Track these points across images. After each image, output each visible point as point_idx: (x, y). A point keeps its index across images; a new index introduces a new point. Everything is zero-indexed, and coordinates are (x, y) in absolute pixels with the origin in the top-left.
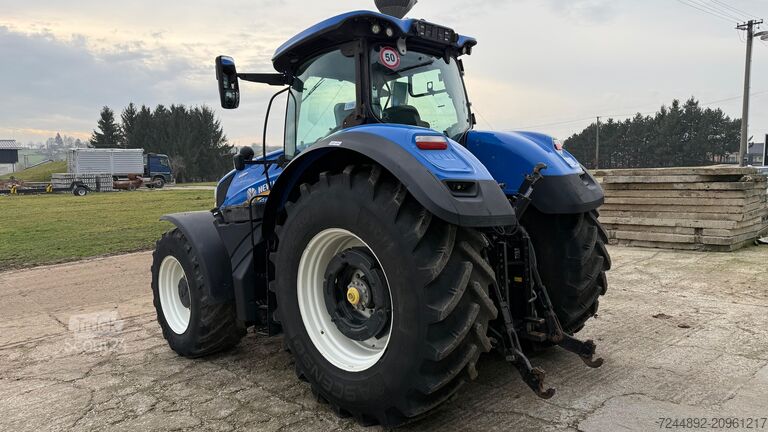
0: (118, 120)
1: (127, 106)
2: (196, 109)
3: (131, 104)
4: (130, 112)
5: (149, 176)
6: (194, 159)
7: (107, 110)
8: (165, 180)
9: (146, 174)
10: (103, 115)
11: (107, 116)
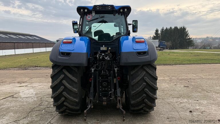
0: (159, 32)
1: (162, 28)
2: (181, 27)
3: (163, 27)
4: (163, 29)
5: (160, 47)
6: (178, 42)
7: (157, 29)
8: (164, 49)
9: (159, 47)
10: (156, 31)
11: (157, 31)
